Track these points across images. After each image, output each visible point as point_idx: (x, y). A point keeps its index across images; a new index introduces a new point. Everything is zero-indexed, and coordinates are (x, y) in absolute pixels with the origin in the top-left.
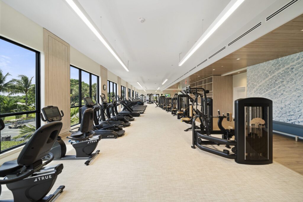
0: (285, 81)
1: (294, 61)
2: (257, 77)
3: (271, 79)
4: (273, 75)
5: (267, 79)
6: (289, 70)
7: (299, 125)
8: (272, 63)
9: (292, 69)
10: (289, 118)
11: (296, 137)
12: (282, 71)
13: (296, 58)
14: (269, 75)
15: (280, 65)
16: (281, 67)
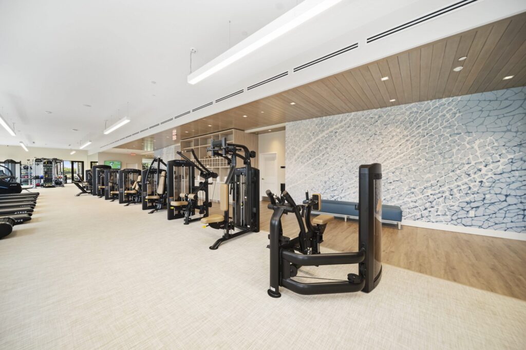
0: (329, 148)
1: (337, 124)
2: (298, 139)
3: (314, 143)
4: (317, 138)
5: (310, 143)
6: (332, 134)
7: (341, 201)
8: (316, 122)
9: (336, 133)
10: (332, 195)
11: (345, 217)
12: (326, 134)
13: (339, 120)
14: (312, 137)
15: (324, 126)
16: (325, 128)
